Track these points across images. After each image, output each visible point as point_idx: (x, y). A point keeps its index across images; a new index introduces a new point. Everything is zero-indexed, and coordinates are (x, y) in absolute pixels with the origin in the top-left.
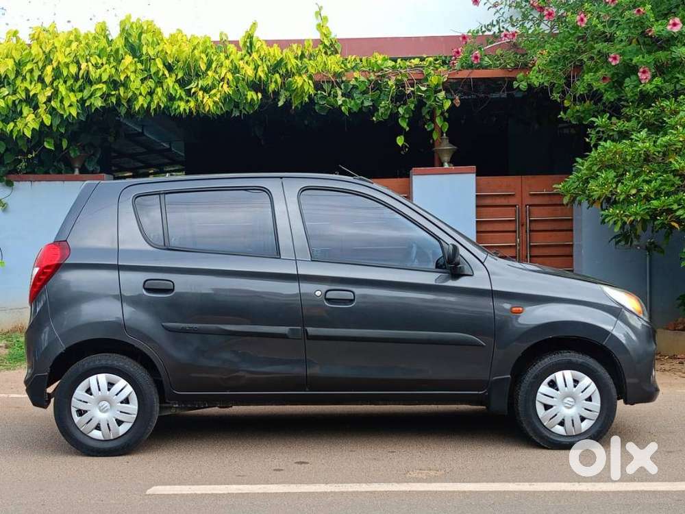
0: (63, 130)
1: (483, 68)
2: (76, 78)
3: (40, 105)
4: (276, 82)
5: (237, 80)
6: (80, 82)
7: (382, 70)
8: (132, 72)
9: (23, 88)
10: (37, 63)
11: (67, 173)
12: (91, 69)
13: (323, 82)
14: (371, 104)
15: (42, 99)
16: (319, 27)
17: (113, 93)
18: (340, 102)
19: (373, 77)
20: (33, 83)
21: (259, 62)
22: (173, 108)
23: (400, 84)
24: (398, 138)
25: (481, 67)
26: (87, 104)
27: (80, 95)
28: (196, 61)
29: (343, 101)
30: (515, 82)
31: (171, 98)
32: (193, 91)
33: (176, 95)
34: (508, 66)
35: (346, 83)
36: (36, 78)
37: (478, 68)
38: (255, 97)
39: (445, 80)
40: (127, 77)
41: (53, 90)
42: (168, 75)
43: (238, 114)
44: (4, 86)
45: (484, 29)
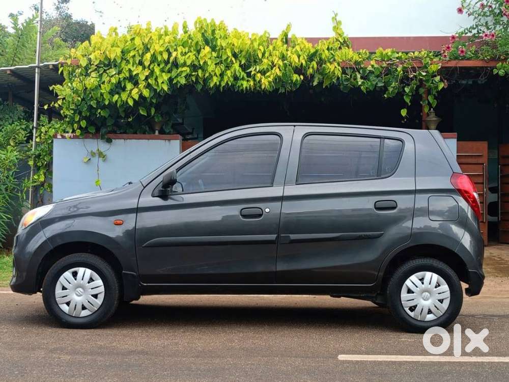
0: (154, 101)
1: (466, 60)
2: (167, 62)
3: (139, 82)
4: (313, 67)
5: (285, 65)
6: (169, 66)
7: (391, 59)
8: (209, 59)
9: (127, 69)
10: (138, 51)
11: (149, 133)
12: (179, 56)
13: (347, 68)
14: (383, 85)
15: (142, 77)
16: (335, 29)
17: (194, 74)
18: (360, 83)
19: (385, 65)
20: (135, 66)
21: (300, 53)
22: (237, 85)
23: (405, 70)
24: (402, 111)
25: (464, 58)
26: (175, 81)
27: (169, 75)
28: (255, 51)
29: (363, 82)
30: (495, 70)
31: (236, 78)
32: (252, 73)
33: (240, 76)
34: (486, 58)
35: (364, 69)
36: (137, 62)
37: (462, 59)
38: (299, 79)
39: (439, 67)
40: (205, 63)
41: (150, 71)
42: (234, 61)
43: (284, 91)
44: (111, 68)
45: (466, 31)
